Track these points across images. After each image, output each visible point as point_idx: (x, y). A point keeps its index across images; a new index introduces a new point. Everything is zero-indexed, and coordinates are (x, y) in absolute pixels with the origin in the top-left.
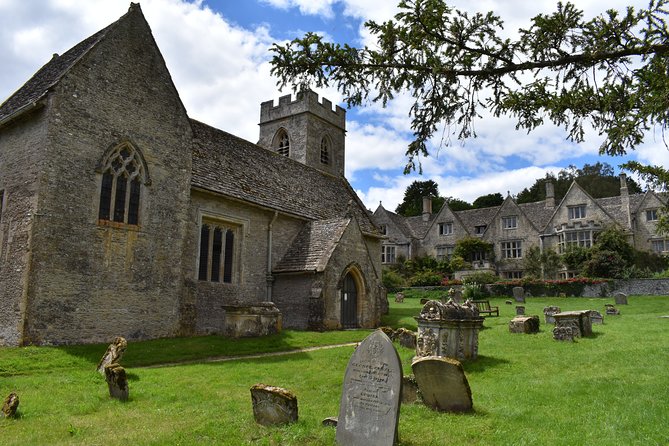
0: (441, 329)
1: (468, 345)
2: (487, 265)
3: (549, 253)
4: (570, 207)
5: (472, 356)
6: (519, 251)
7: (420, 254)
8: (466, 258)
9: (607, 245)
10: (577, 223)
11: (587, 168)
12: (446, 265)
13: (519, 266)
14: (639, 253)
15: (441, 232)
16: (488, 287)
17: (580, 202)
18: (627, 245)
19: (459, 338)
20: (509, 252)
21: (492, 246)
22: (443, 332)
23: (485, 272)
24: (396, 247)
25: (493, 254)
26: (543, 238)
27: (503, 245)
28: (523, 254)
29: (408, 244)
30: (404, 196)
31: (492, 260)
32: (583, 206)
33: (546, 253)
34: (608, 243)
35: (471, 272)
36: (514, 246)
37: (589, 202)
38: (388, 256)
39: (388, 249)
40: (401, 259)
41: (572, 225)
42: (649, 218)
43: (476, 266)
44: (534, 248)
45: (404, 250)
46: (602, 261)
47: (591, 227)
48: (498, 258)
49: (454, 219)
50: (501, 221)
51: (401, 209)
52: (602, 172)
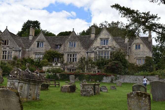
0: (19, 82)
1: (34, 93)
2: (59, 65)
3: (89, 60)
4: (101, 39)
5: (36, 99)
6: (76, 59)
7: (26, 57)
8: (49, 60)
9: (116, 59)
10: (104, 47)
11: (113, 23)
12: (39, 63)
13: (75, 66)
14: (130, 64)
15: (38, 46)
16: (58, 74)
17: (106, 37)
18: (125, 60)
19: (29, 89)
20: (71, 59)
21: (63, 55)
22: (20, 84)
23: (58, 67)
24: (13, 52)
25: (63, 59)
26: (87, 53)
27: (68, 55)
28: (78, 60)
29: (20, 51)
30: (22, 27)
31: (62, 62)
32: (107, 39)
33: (88, 60)
34: (117, 57)
35: (51, 67)
36: (73, 56)
37: (110, 37)
38: (8, 56)
39: (9, 52)
40: (15, 58)
41: (101, 48)
42: (136, 48)
43: (54, 65)
44: (83, 58)
45: (17, 54)
46: (112, 66)
47: (110, 49)
48: (65, 62)
49: (45, 40)
50: (69, 43)
51: (20, 34)
52: (119, 26)
